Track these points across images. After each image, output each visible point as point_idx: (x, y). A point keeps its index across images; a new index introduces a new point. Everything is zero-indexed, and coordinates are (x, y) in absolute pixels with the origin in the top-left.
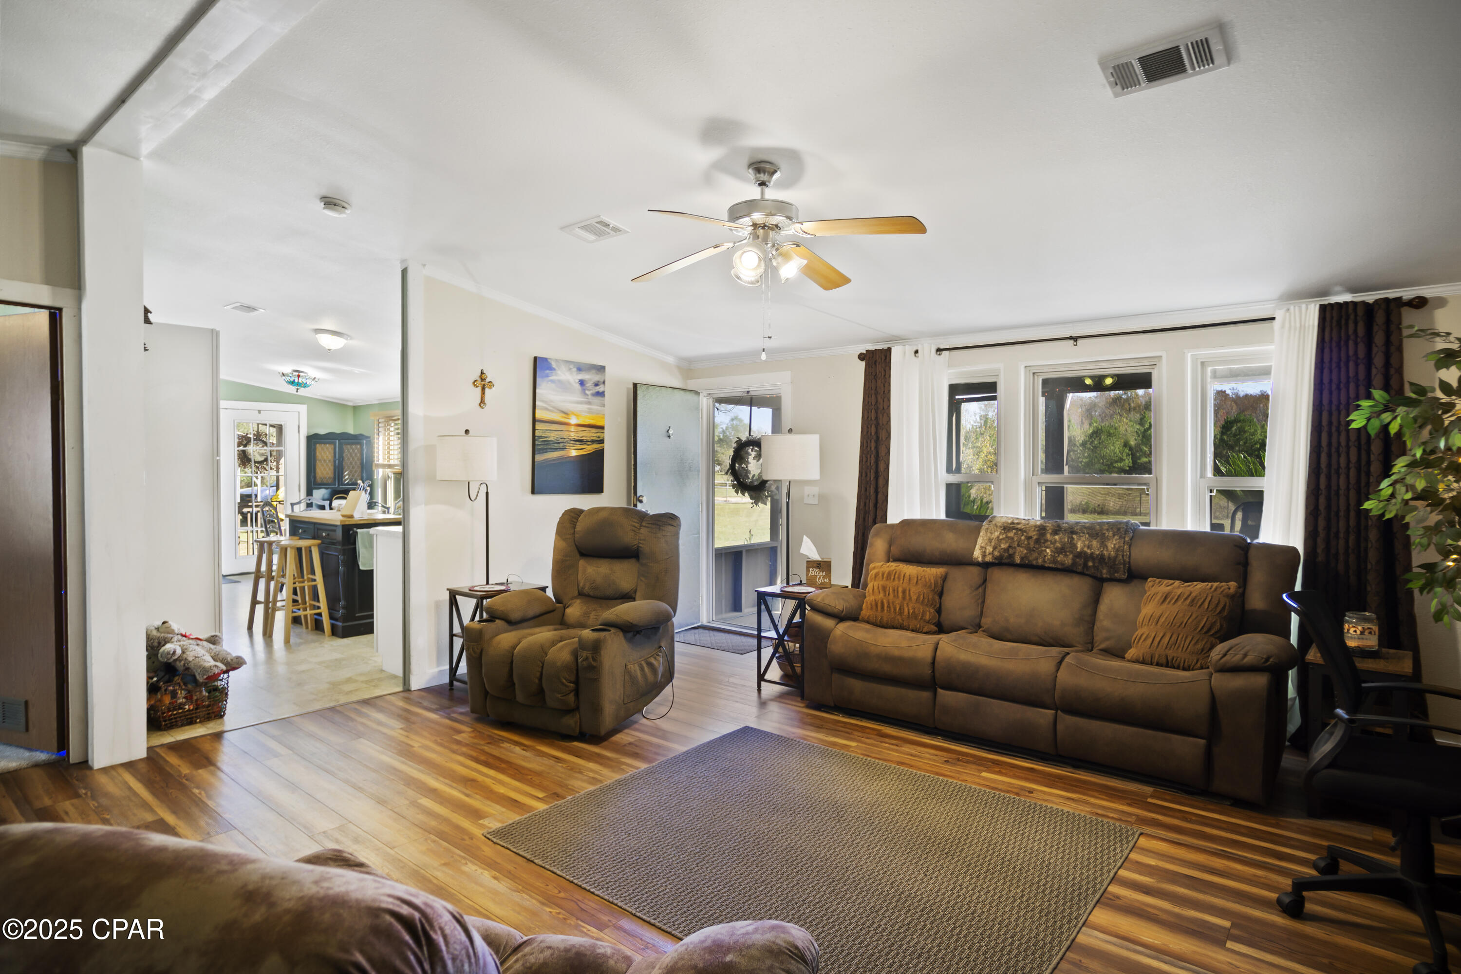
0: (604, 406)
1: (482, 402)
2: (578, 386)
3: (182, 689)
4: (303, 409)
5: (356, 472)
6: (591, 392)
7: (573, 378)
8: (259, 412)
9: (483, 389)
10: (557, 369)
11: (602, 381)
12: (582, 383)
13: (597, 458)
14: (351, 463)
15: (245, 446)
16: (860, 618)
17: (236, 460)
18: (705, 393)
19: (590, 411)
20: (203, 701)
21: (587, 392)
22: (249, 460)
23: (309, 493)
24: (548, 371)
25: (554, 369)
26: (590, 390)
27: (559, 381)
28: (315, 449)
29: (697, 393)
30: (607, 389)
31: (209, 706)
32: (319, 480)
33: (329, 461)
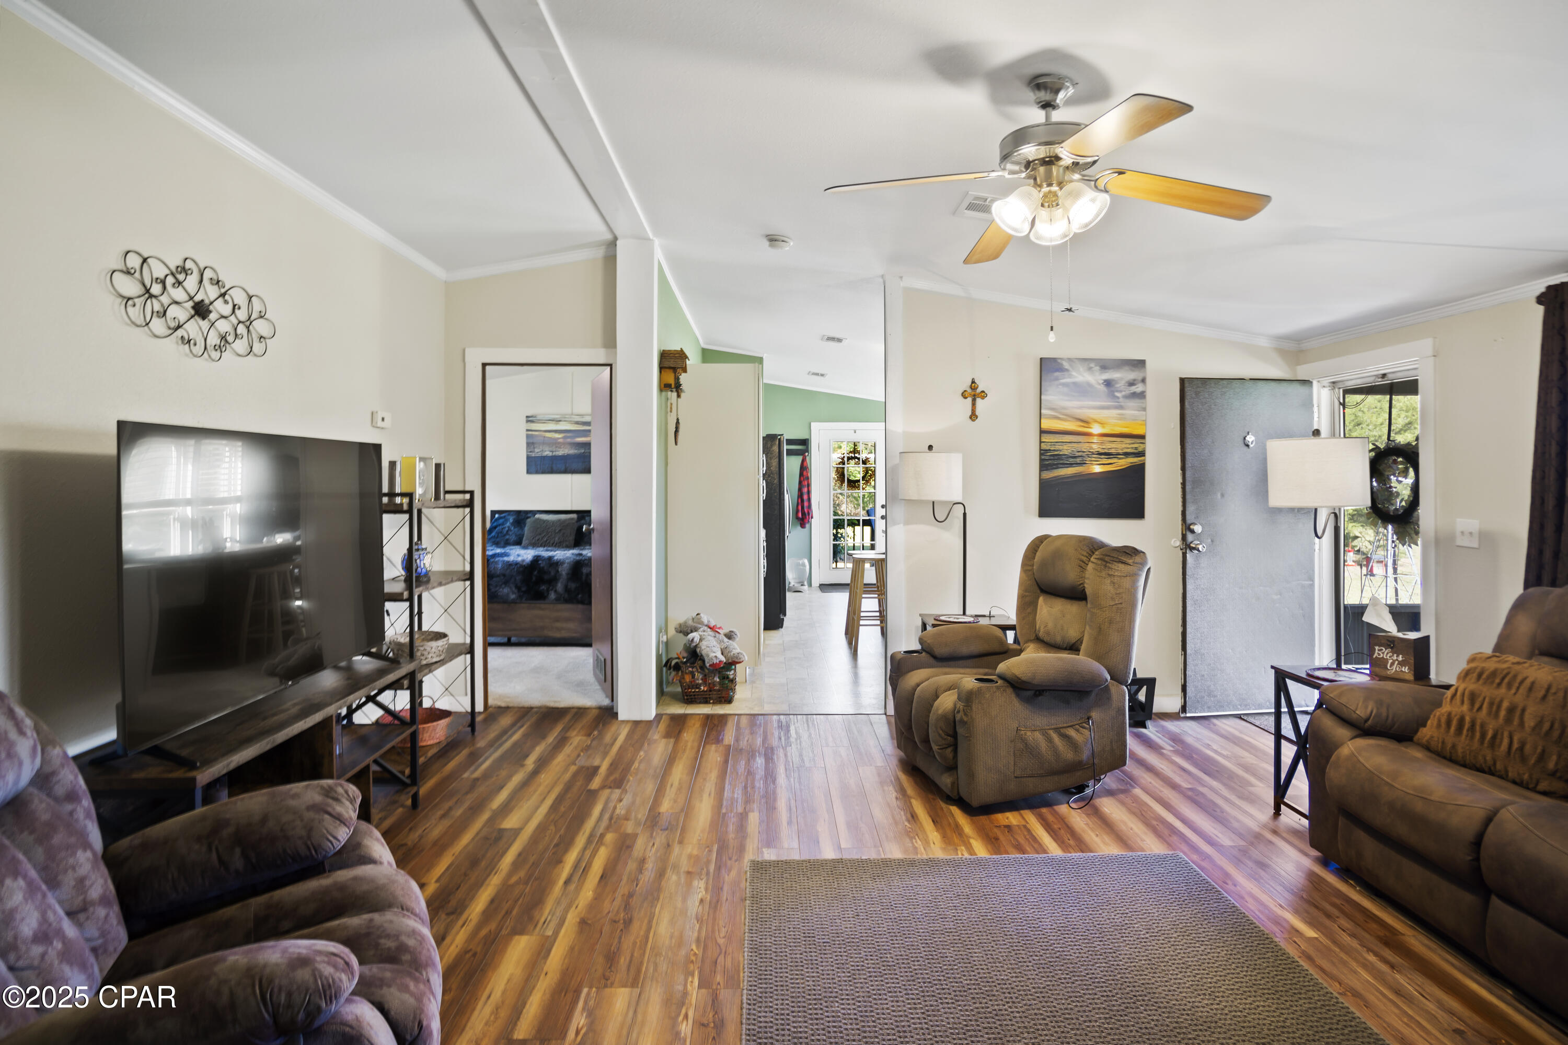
0: (1144, 409)
1: (973, 416)
2: (1102, 388)
3: (698, 672)
6: (1123, 393)
7: (1095, 378)
8: (855, 431)
9: (974, 401)
10: (1070, 369)
11: (1140, 378)
12: (1108, 383)
13: (1136, 474)
16: (1416, 738)
18: (1326, 381)
19: (1122, 418)
20: (714, 685)
21: (1117, 394)
24: (1057, 374)
25: (1067, 370)
26: (1121, 391)
27: (1075, 384)
29: (1307, 383)
30: (1150, 389)
31: (719, 690)
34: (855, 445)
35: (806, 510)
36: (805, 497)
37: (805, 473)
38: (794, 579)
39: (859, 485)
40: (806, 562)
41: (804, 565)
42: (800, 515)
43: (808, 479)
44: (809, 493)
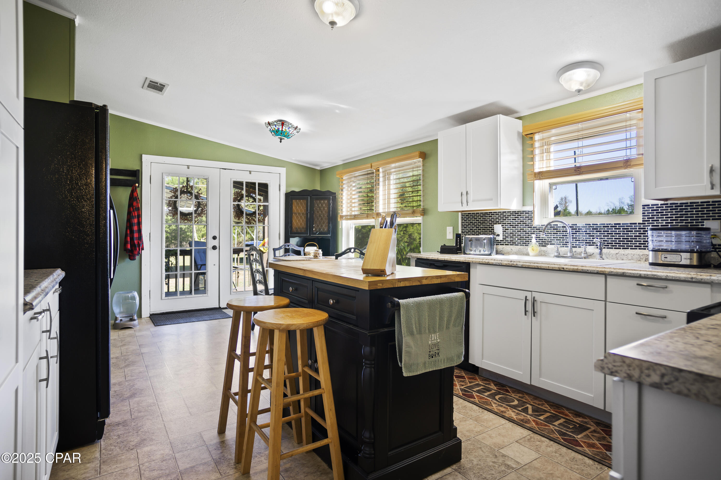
4: (283, 171)
5: (324, 223)
8: (250, 172)
14: (320, 216)
15: (239, 201)
17: (232, 213)
22: (242, 212)
23: (287, 240)
28: (292, 204)
32: (294, 230)
33: (303, 213)
34: (188, 181)
35: (136, 242)
36: (135, 228)
37: (135, 204)
38: (120, 313)
39: (192, 218)
40: (136, 294)
41: (133, 298)
42: (129, 247)
43: (139, 210)
44: (139, 224)
